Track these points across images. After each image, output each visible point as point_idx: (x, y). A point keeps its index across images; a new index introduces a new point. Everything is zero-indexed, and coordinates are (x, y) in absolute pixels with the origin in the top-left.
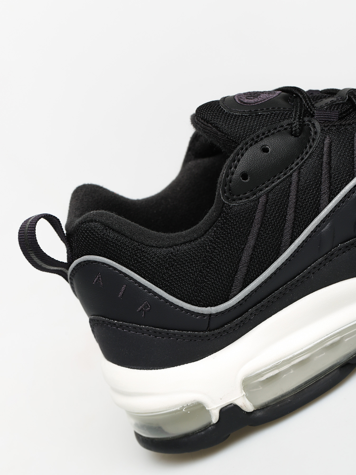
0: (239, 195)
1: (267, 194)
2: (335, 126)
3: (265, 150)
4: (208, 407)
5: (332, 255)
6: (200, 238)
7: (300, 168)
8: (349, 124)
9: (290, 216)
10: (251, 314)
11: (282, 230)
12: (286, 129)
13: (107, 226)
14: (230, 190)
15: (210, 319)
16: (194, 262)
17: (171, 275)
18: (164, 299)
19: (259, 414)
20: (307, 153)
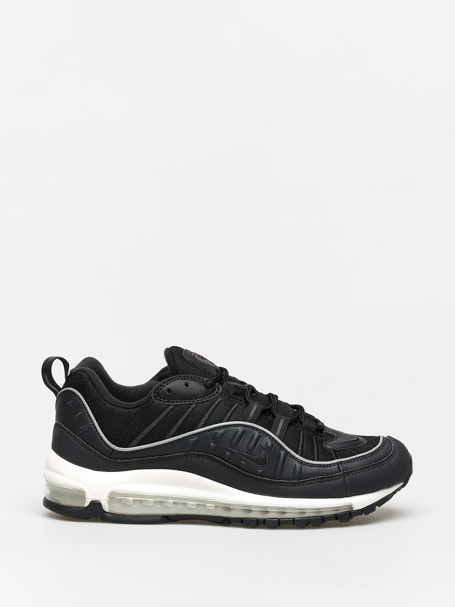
0: (161, 399)
1: (175, 406)
2: (229, 395)
3: (187, 385)
4: (86, 496)
5: (189, 455)
6: (131, 409)
7: (198, 403)
8: (236, 399)
9: (180, 423)
10: (133, 462)
11: (172, 428)
12: (204, 382)
13: (90, 378)
14: (158, 393)
15: (112, 452)
16: (121, 419)
17: (107, 419)
18: (96, 429)
19: (109, 515)
20: (206, 399)
